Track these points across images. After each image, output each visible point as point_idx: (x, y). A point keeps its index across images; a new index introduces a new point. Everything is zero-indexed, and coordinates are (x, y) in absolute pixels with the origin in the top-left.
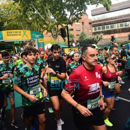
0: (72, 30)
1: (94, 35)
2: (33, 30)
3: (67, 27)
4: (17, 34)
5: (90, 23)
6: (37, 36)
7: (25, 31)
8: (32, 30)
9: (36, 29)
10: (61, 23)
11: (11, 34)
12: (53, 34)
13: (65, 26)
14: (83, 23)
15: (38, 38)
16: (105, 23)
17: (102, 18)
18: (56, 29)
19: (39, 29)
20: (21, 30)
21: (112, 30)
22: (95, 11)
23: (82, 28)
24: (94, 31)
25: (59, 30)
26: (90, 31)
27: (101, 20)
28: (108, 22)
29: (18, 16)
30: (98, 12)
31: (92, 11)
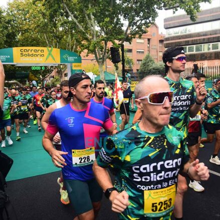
0: (130, 51)
2: (65, 49)
3: (122, 46)
4: (37, 53)
5: (161, 41)
6: (71, 59)
7: (51, 50)
8: (63, 48)
9: (70, 47)
10: (111, 38)
11: (27, 53)
12: (98, 56)
13: (119, 44)
14: (149, 40)
15: (71, 62)
16: (186, 41)
17: (181, 33)
18: (103, 48)
19: (74, 47)
20: (44, 47)
21: (199, 54)
22: (171, 21)
23: (147, 49)
25: (108, 50)
26: (160, 54)
27: (179, 36)
28: (192, 40)
29: (40, 23)
30: (176, 22)
31: (166, 20)
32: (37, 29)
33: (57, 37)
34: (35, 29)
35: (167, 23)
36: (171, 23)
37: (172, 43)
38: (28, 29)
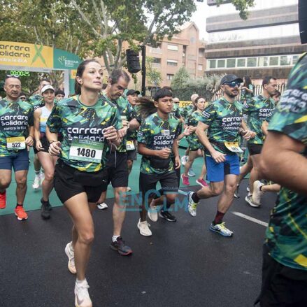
0: (158, 61)
1: (206, 78)
4: (19, 52)
5: (202, 50)
6: (69, 63)
7: (40, 49)
9: (71, 48)
10: (128, 36)
11: (4, 51)
12: (108, 62)
14: (185, 47)
15: (70, 69)
16: (235, 51)
17: (230, 39)
18: (116, 50)
19: (77, 48)
20: (31, 43)
21: (252, 70)
22: (217, 21)
23: (181, 60)
24: (208, 69)
25: (124, 53)
26: (200, 68)
27: (226, 43)
28: (244, 50)
29: (28, 10)
30: (223, 24)
31: (209, 20)
32: (23, 18)
33: (51, 32)
34: (20, 18)
35: (211, 24)
36: (217, 25)
37: (216, 52)
38: (10, 17)
